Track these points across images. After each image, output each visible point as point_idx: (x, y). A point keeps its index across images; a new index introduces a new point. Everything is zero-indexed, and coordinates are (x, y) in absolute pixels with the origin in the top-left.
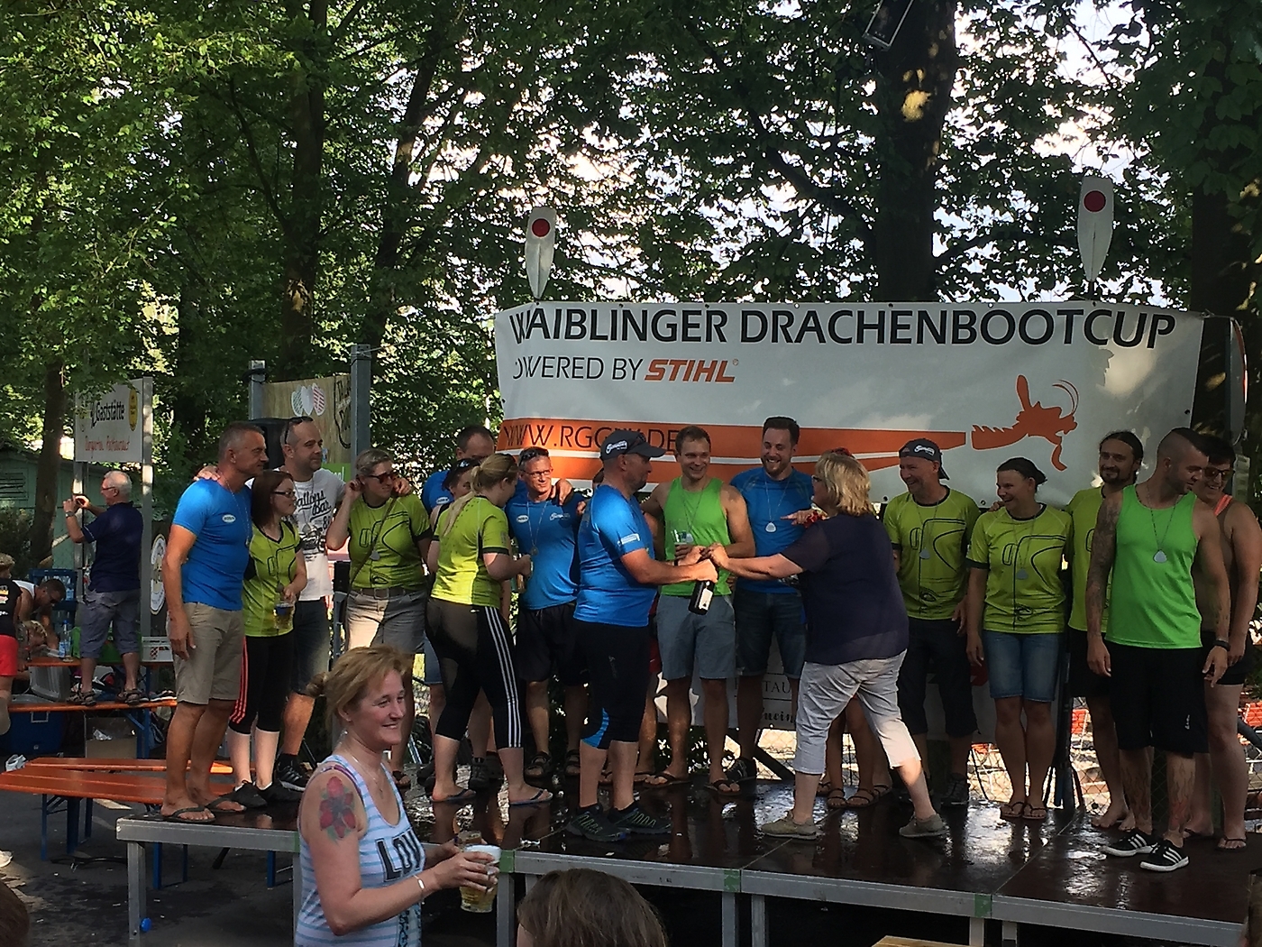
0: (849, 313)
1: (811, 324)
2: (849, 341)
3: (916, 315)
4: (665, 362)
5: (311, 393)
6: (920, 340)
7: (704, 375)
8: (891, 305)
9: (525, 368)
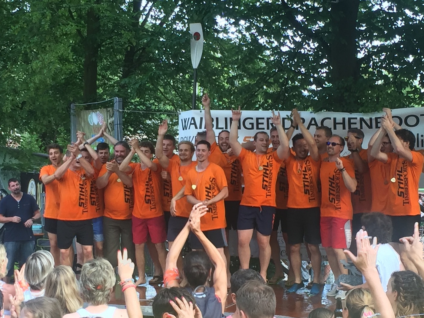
0: (330, 118)
3: (359, 119)
5: (97, 115)
8: (347, 115)
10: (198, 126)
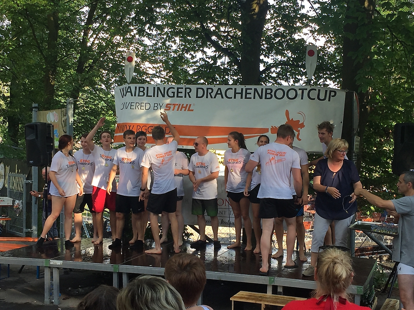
0: (232, 89)
1: (219, 92)
2: (231, 98)
3: (253, 89)
4: (171, 104)
5: (53, 114)
6: (254, 98)
7: (183, 109)
8: (245, 86)
9: (125, 106)
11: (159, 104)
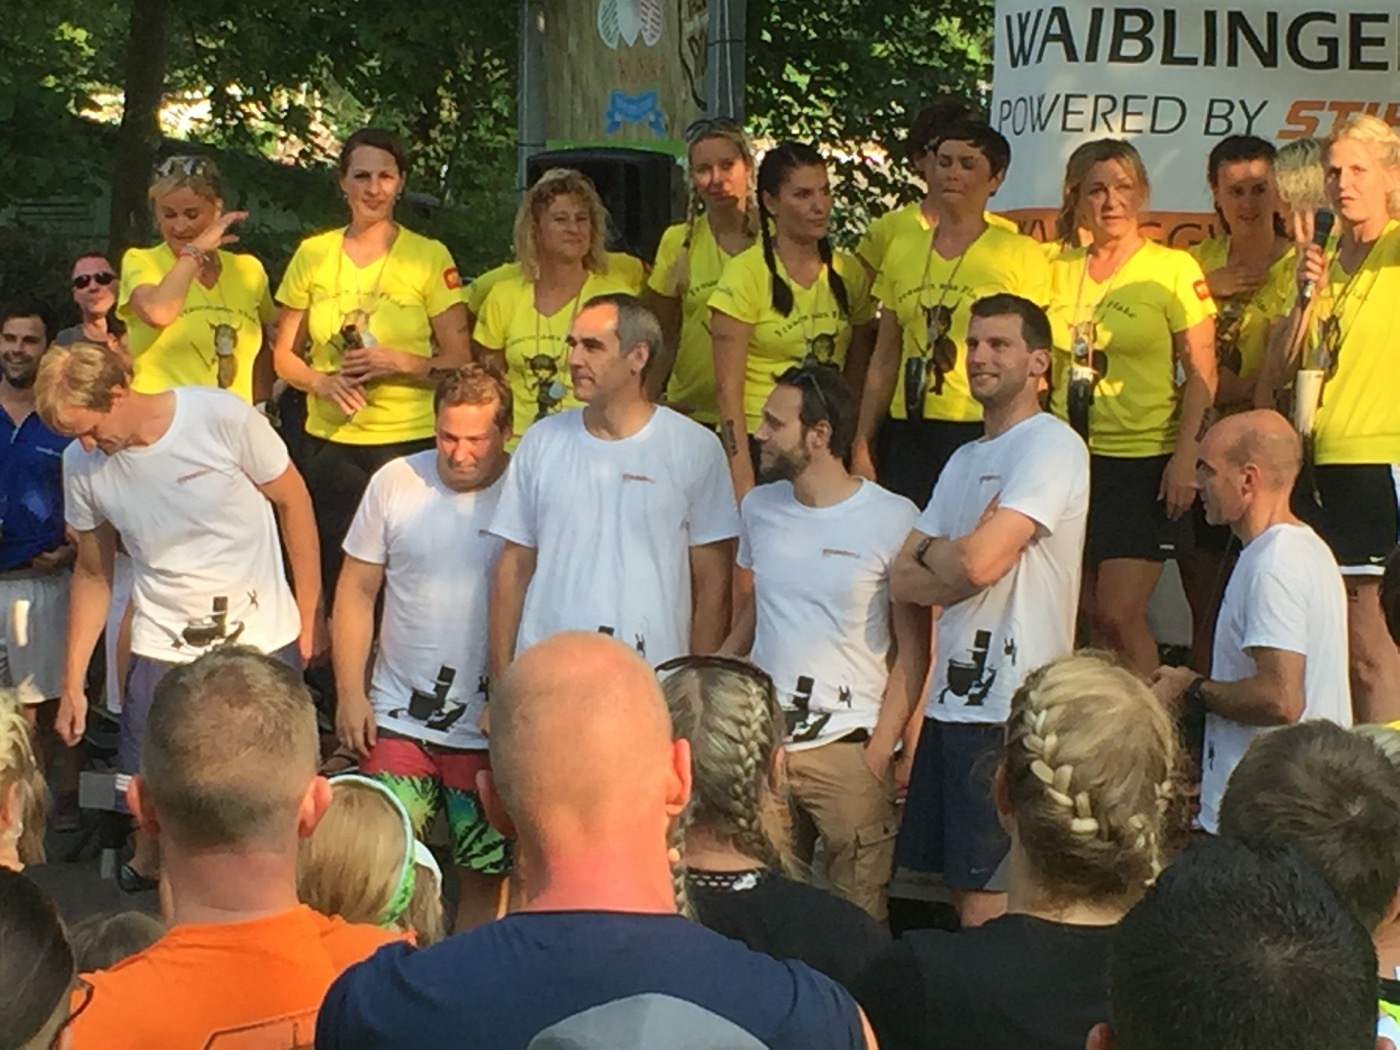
4: (1320, 105)
5: (636, 3)
9: (1030, 116)
10: (1081, 46)
11: (1238, 107)
